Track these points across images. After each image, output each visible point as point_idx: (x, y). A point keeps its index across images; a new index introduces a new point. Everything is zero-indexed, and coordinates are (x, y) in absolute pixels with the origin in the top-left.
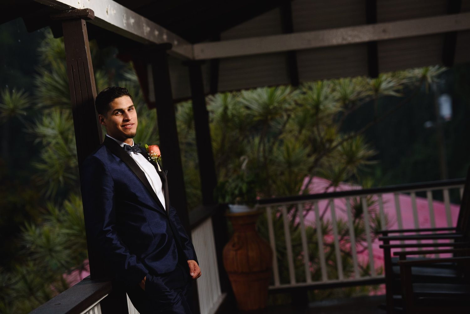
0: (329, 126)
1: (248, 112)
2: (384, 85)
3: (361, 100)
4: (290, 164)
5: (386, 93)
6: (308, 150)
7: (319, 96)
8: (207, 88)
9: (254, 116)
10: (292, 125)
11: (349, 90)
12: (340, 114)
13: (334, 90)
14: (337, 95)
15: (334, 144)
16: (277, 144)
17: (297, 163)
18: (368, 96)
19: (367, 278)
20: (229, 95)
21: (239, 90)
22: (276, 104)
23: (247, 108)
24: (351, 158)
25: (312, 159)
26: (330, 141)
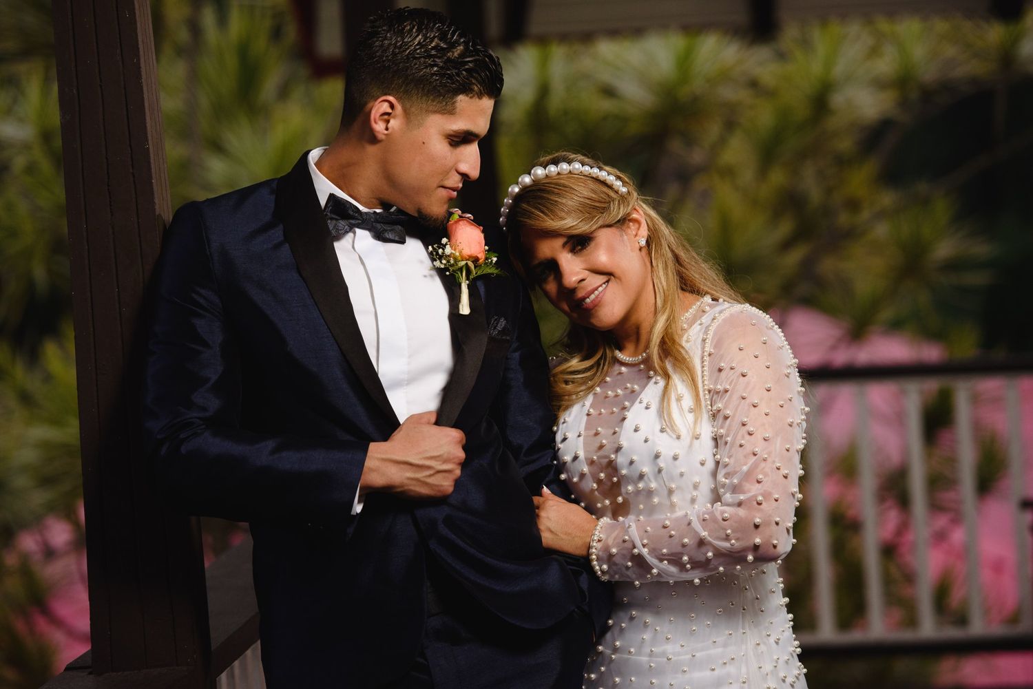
0: (843, 162)
1: (606, 105)
2: (1030, 46)
6: (785, 228)
7: (829, 64)
8: (494, 25)
9: (623, 119)
10: (737, 152)
11: (919, 52)
13: (874, 52)
14: (886, 65)
15: (865, 214)
20: (558, 53)
21: (587, 37)
22: (697, 85)
23: (609, 92)
24: (913, 260)
25: (794, 258)
26: (853, 205)
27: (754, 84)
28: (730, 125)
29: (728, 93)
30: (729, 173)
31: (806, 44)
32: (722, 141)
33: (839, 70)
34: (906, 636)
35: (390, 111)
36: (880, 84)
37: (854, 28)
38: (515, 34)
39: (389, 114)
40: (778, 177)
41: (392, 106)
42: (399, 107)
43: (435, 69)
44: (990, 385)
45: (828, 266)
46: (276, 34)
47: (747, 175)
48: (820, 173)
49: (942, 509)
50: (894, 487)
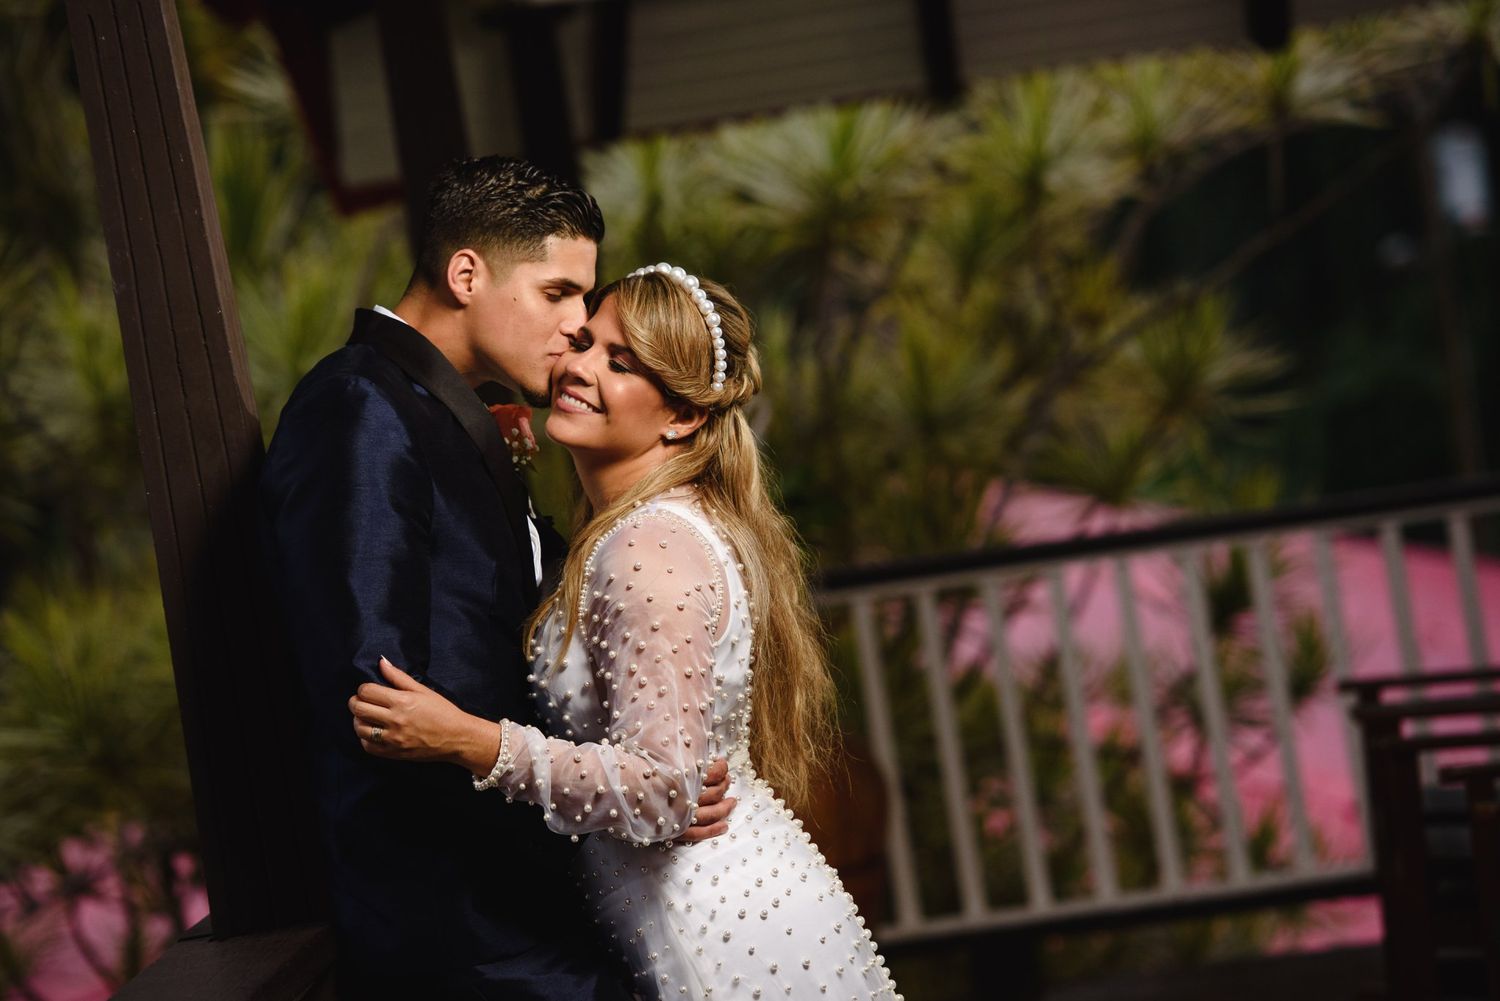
1: (743, 215)
2: (1306, 83)
3: (1212, 146)
4: (930, 424)
5: (1321, 112)
6: (1002, 360)
7: (1039, 132)
8: (581, 120)
9: (771, 232)
10: (926, 263)
11: (1160, 104)
12: (1124, 207)
13: (1098, 110)
14: (1117, 126)
15: (1110, 330)
16: (868, 343)
17: (959, 417)
18: (1240, 133)
19: (1269, 880)
20: (669, 150)
21: (708, 126)
22: (864, 179)
23: (744, 197)
24: (1181, 390)
25: (1017, 400)
26: (1092, 320)
27: (940, 168)
28: (913, 227)
29: (907, 184)
30: (917, 292)
31: (1005, 107)
32: (904, 250)
33: (1052, 140)
34: (1218, 889)
35: (471, 268)
36: (1112, 152)
37: (1068, 78)
38: (609, 130)
39: (470, 272)
40: (984, 292)
41: (472, 262)
42: (480, 262)
43: (516, 209)
44: (1300, 544)
45: (1066, 407)
46: (278, 160)
47: (944, 295)
48: (1043, 282)
49: (1251, 723)
50: (1181, 698)
